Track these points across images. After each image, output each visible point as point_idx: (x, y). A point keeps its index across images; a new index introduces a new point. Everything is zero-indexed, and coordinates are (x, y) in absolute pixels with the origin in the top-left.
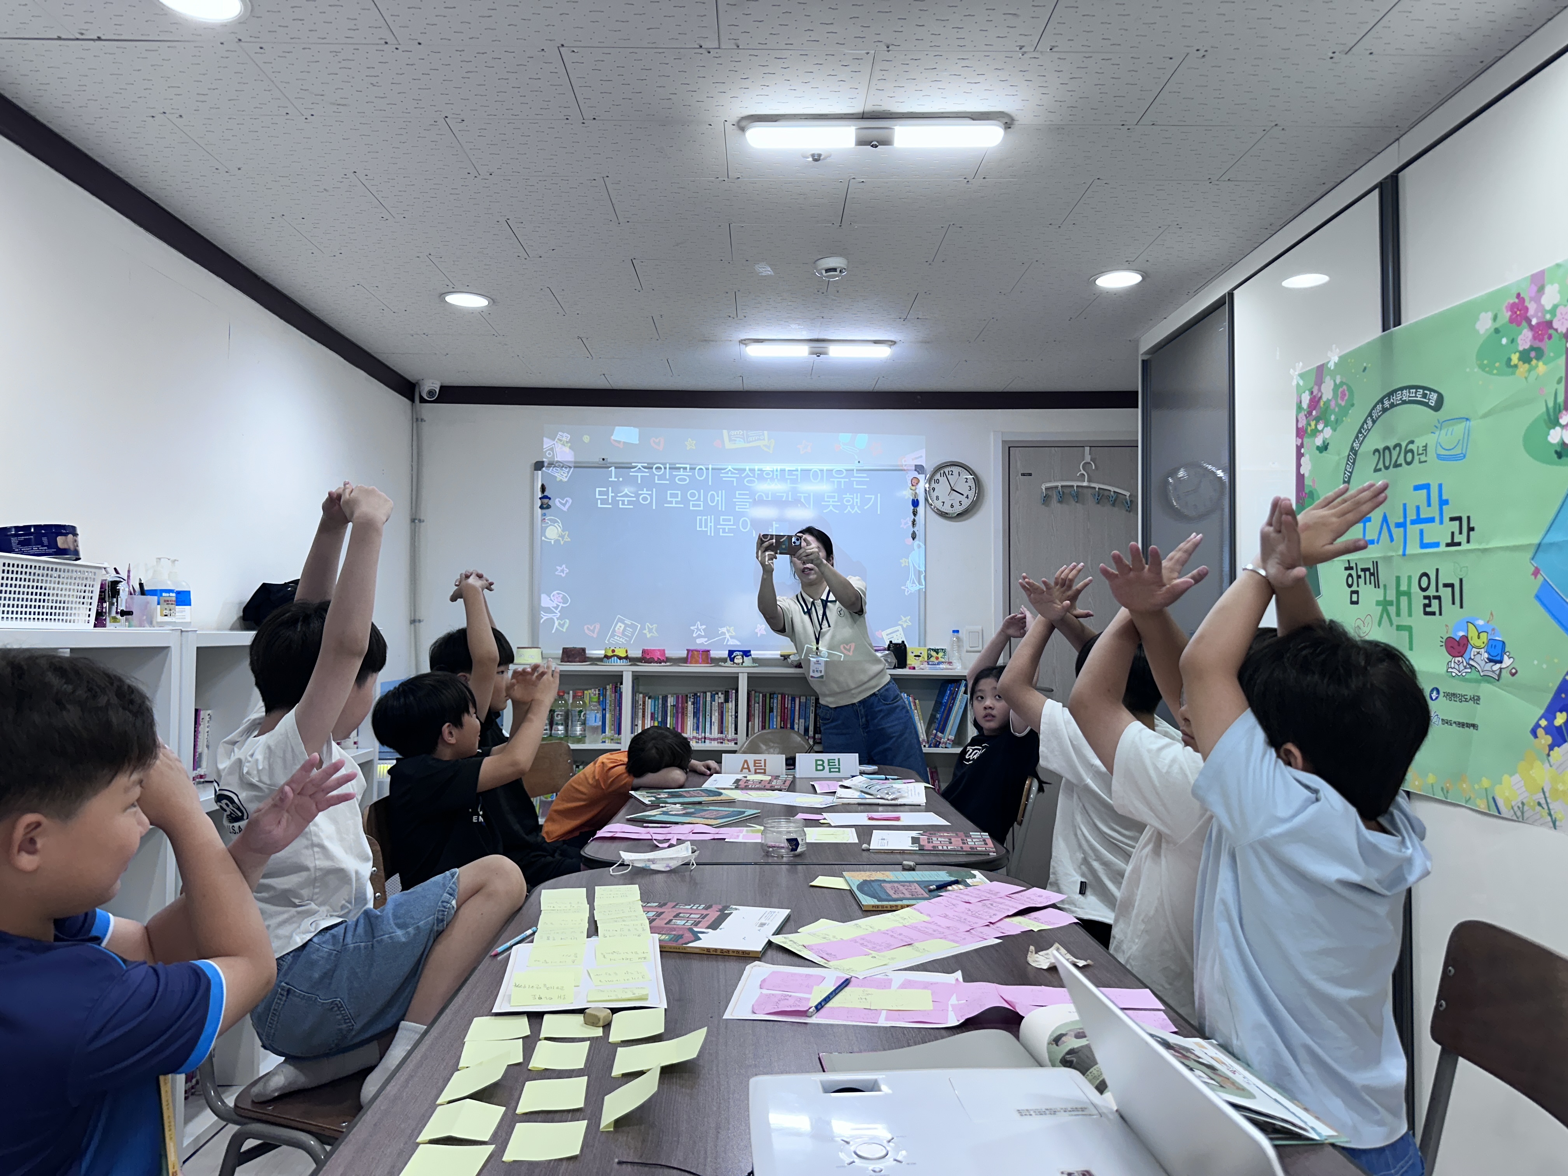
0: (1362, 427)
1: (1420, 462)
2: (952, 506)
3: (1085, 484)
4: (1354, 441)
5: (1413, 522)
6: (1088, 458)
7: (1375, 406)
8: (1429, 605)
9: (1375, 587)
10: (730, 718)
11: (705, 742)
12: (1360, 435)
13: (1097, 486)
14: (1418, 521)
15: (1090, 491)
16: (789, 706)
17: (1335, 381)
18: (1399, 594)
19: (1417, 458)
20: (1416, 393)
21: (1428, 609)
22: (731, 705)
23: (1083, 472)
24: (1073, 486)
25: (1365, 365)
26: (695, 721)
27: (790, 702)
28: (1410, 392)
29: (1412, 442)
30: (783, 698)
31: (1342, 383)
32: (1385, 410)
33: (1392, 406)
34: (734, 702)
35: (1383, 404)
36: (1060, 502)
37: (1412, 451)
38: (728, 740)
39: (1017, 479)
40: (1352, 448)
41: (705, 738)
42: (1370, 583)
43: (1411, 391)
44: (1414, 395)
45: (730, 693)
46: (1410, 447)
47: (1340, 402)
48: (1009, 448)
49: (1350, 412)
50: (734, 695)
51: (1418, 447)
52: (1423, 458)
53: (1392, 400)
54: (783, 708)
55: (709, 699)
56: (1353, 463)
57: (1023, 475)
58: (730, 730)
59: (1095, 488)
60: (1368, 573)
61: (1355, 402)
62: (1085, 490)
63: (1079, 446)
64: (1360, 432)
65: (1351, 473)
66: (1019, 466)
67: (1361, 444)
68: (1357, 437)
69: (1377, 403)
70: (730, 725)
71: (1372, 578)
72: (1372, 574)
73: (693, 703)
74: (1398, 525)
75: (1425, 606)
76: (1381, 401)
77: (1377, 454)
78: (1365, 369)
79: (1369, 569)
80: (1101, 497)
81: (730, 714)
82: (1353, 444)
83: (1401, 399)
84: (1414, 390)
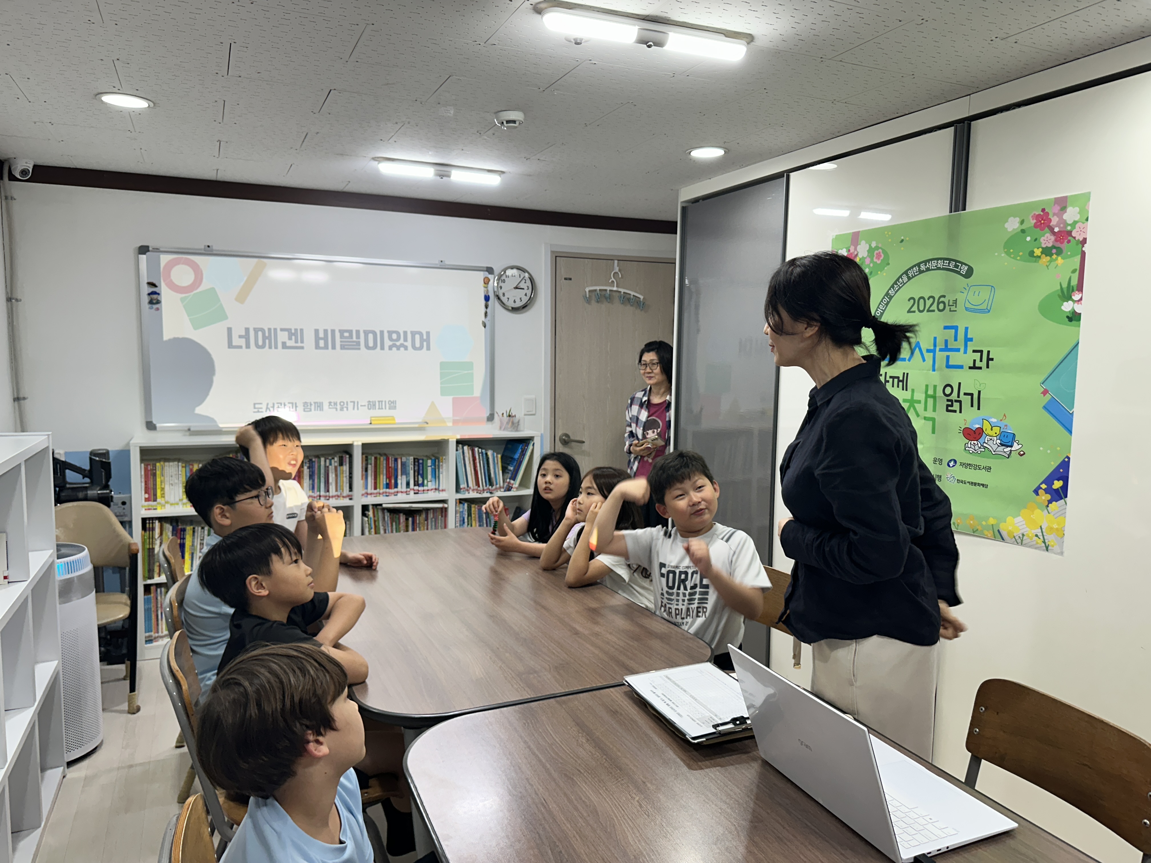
0: (898, 280)
1: (950, 311)
2: (515, 302)
3: (615, 289)
4: (890, 289)
5: (941, 350)
6: (617, 269)
7: (912, 267)
8: (952, 406)
9: (903, 389)
12: (895, 286)
13: (623, 290)
14: (946, 349)
15: (618, 294)
17: (870, 245)
18: (927, 396)
19: (947, 308)
20: (949, 264)
21: (950, 408)
23: (613, 279)
24: (606, 290)
25: (903, 237)
28: (944, 263)
29: (944, 296)
31: (877, 248)
32: (921, 272)
33: (928, 270)
35: (919, 267)
36: (598, 302)
37: (944, 303)
39: (561, 282)
40: (887, 294)
42: (898, 387)
46: (942, 299)
47: (875, 260)
48: (556, 257)
49: (886, 268)
51: (949, 301)
52: (953, 308)
53: (928, 266)
56: (887, 304)
57: (566, 279)
59: (620, 292)
60: (896, 380)
61: (891, 262)
62: (614, 294)
64: (895, 283)
66: (563, 273)
67: (896, 292)
68: (892, 287)
69: (915, 266)
71: (901, 384)
74: (928, 351)
75: (948, 406)
77: (912, 301)
78: (902, 241)
79: (898, 378)
80: (626, 299)
82: (888, 291)
83: (936, 266)
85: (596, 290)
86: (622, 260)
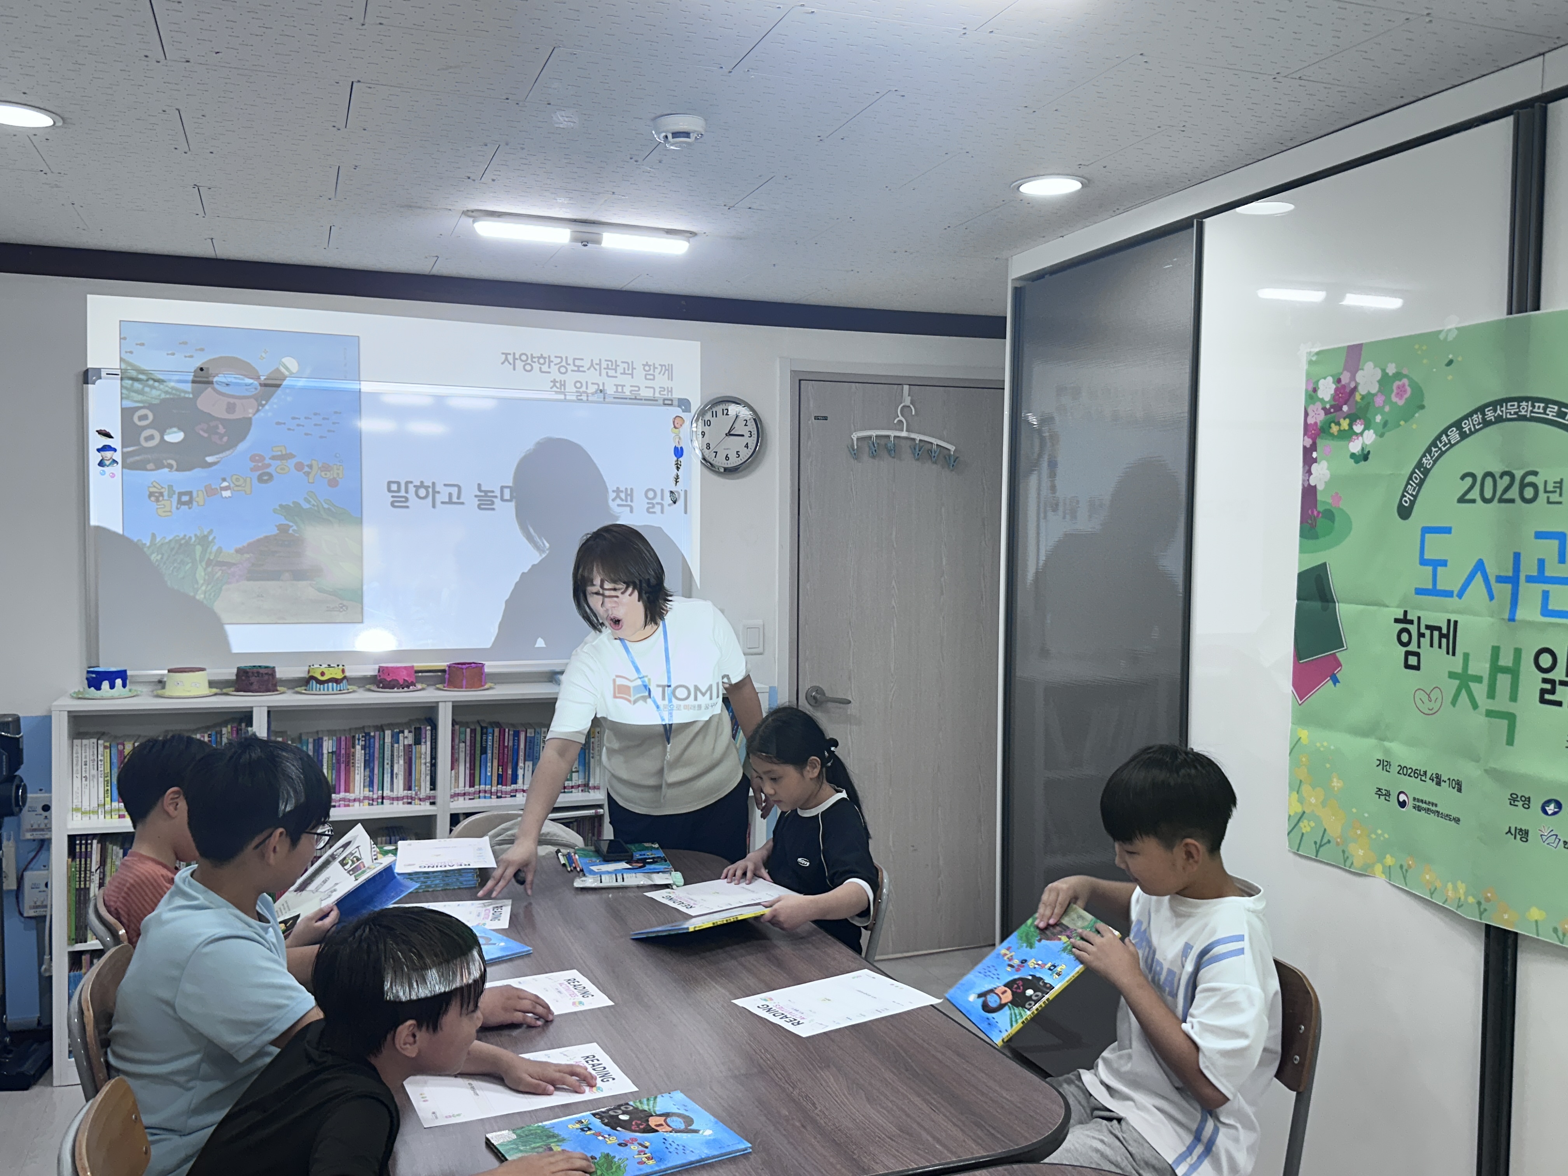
0: (1439, 438)
1: (1549, 502)
2: (727, 458)
3: (904, 434)
4: (1424, 455)
5: (1530, 579)
6: (907, 401)
7: (1470, 415)
8: (1553, 692)
9: (1448, 653)
10: (423, 767)
11: (382, 803)
12: (1434, 449)
13: (918, 437)
14: (1540, 578)
15: (909, 443)
16: (511, 744)
17: (1383, 371)
18: (1496, 669)
19: (1542, 496)
20: (1545, 409)
21: (1548, 697)
22: (425, 748)
23: (901, 418)
24: (888, 437)
25: (1451, 356)
26: (367, 773)
27: (511, 738)
28: (1534, 407)
29: (1535, 473)
30: (502, 733)
31: (1398, 375)
32: (1486, 424)
33: (1499, 419)
34: (429, 743)
35: (1484, 414)
36: (874, 457)
37: (1534, 486)
38: (420, 800)
39: (809, 423)
40: (1419, 465)
41: (383, 798)
42: (1440, 647)
43: (1537, 405)
44: (1541, 410)
45: (423, 731)
46: (1530, 479)
47: (1394, 399)
48: (800, 380)
49: (1417, 415)
50: (429, 733)
51: (1546, 482)
52: (1554, 497)
53: (1499, 412)
54: (502, 746)
55: (388, 740)
56: (1420, 485)
57: (817, 418)
58: (423, 784)
59: (914, 439)
60: (1436, 633)
61: (1425, 403)
62: (903, 442)
63: (895, 383)
64: (1434, 444)
65: (1415, 497)
66: (811, 407)
67: (1435, 462)
68: (1429, 451)
69: (1475, 412)
70: (423, 776)
71: (1444, 641)
72: (1441, 636)
73: (364, 748)
74: (1500, 579)
75: (1543, 692)
76: (1481, 410)
77: (1469, 480)
78: (1450, 362)
79: (1439, 629)
80: (923, 452)
81: (423, 761)
82: (1421, 459)
83: (1516, 413)
84: (1542, 405)
85: (870, 437)
86: (917, 384)
